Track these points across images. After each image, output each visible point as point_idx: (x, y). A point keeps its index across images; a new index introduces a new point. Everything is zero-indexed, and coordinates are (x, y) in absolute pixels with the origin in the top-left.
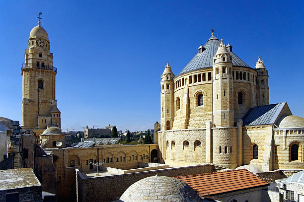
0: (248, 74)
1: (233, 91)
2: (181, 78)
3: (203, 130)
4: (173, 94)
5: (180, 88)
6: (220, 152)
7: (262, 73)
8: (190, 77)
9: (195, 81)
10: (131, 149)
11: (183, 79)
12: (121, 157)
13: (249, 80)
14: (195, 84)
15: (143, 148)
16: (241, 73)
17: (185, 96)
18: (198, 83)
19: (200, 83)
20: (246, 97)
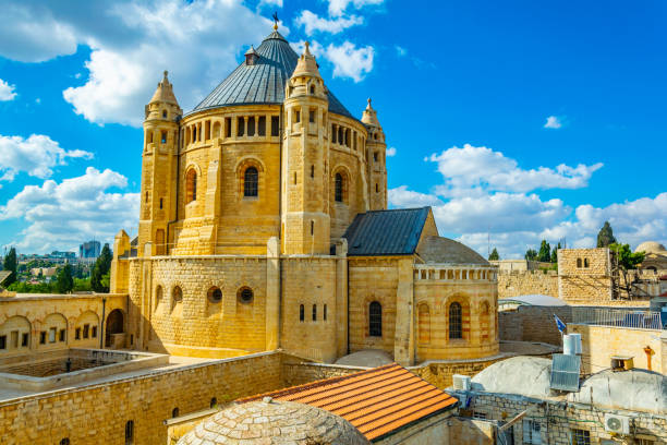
0: (355, 133)
1: (328, 168)
2: (203, 121)
3: (260, 260)
4: (179, 157)
5: (198, 144)
6: (302, 318)
7: (376, 136)
8: (229, 120)
9: (240, 134)
10: (50, 307)
11: (208, 123)
12: (17, 332)
13: (355, 149)
14: (240, 140)
15: (84, 305)
16: (341, 128)
17: (214, 169)
18: (246, 138)
19: (251, 139)
20: (350, 186)
